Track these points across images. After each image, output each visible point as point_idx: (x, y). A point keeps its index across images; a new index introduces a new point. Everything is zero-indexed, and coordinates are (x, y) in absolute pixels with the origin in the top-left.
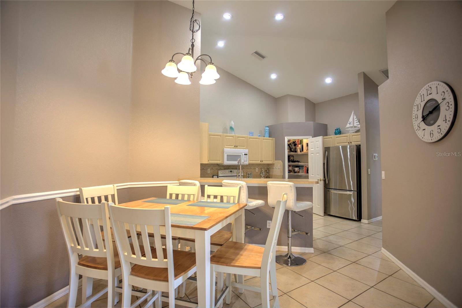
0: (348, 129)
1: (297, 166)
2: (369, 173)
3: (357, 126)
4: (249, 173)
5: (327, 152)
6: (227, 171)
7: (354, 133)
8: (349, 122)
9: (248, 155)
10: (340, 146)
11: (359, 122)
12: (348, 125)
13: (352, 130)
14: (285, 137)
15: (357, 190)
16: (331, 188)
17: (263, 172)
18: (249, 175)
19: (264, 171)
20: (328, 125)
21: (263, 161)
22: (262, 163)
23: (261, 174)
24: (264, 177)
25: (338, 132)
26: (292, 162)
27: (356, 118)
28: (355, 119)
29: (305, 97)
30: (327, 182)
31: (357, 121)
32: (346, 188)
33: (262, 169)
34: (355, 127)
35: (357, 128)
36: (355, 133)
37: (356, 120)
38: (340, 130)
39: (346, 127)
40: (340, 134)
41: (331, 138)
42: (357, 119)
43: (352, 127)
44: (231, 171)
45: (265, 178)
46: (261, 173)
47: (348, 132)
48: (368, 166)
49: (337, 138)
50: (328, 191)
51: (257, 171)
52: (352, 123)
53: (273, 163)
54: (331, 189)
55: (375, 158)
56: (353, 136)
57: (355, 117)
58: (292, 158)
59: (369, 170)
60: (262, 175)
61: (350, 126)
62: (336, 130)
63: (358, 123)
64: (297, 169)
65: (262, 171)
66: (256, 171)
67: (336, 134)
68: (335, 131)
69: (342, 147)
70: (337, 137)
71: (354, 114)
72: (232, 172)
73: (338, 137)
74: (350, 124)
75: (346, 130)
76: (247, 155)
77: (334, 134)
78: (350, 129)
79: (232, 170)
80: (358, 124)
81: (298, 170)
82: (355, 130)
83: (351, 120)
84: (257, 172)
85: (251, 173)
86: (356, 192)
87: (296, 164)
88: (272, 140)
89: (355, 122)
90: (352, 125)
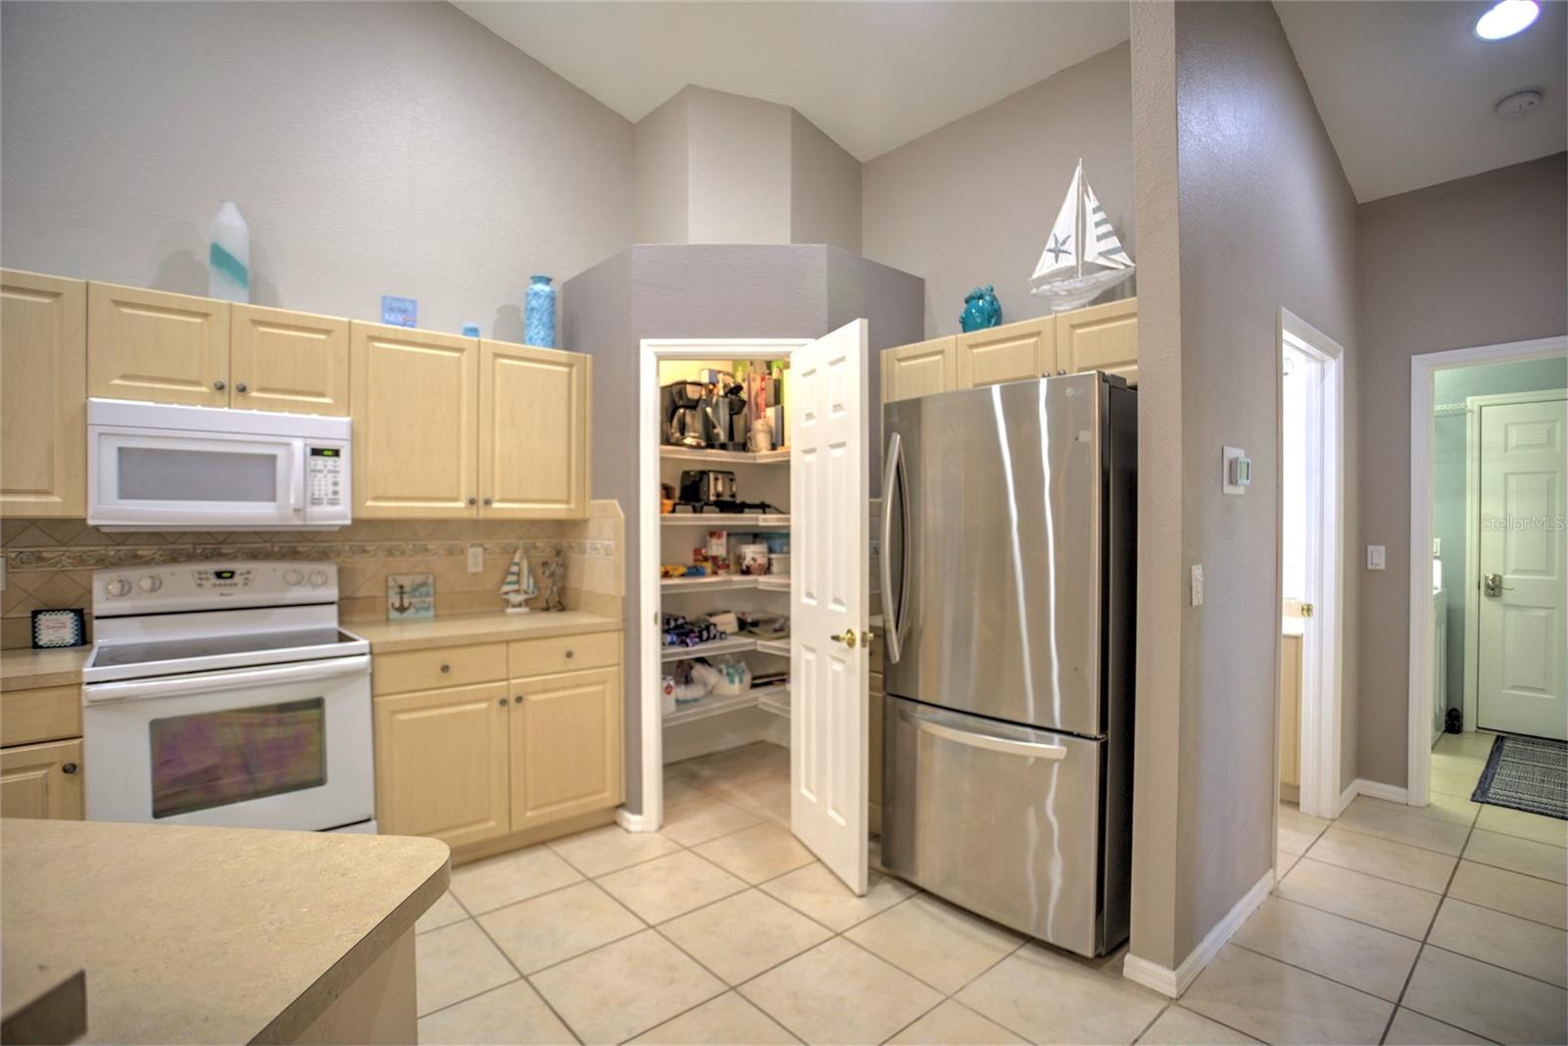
0: (1046, 287)
1: (756, 536)
2: (1197, 600)
3: (1102, 261)
4: (407, 582)
5: (897, 438)
6: (185, 572)
7: (1084, 306)
8: (1051, 244)
9: (345, 453)
10: (996, 390)
11: (1118, 232)
12: (1046, 264)
13: (1070, 293)
14: (644, 343)
15: (1103, 726)
16: (921, 698)
17: (518, 574)
18: (402, 593)
19: (525, 565)
20: (928, 285)
21: (488, 502)
22: (484, 514)
23: (506, 588)
24: (527, 602)
25: (984, 313)
26: (722, 511)
27: (1095, 211)
28: (1092, 218)
29: (791, 105)
30: (896, 655)
31: (1107, 228)
32: (1024, 709)
33: (515, 552)
34: (1091, 268)
35: (1104, 275)
36: (1088, 308)
37: (1097, 225)
38: (994, 299)
39: (1035, 276)
40: (998, 323)
41: (941, 352)
42: (1101, 216)
43: (1068, 273)
44: (219, 575)
45: (533, 609)
46: (503, 582)
47: (1044, 304)
48: (1193, 549)
49: (975, 351)
50: (905, 717)
51: (471, 569)
52: (1071, 246)
53: (577, 515)
54: (920, 708)
55: (1233, 482)
56: (1074, 327)
57: (1091, 203)
58: (720, 488)
59: (1197, 571)
60: (517, 592)
61: (1056, 267)
62: (967, 301)
63: (1113, 242)
64: (752, 553)
65: (515, 569)
66: (465, 568)
67: (967, 325)
68: (968, 312)
69: (1004, 391)
70: (971, 347)
71: (1084, 185)
72: (237, 579)
73: (978, 346)
74: (1057, 252)
75: (1034, 296)
76: (336, 453)
77: (960, 325)
78: (1060, 286)
79: (239, 567)
80: (1111, 247)
81: (762, 560)
82: (1093, 288)
83: (1064, 224)
84: (474, 574)
85: (420, 579)
86: (1095, 745)
87: (747, 519)
88: (570, 365)
89: (1092, 232)
90: (1068, 261)
